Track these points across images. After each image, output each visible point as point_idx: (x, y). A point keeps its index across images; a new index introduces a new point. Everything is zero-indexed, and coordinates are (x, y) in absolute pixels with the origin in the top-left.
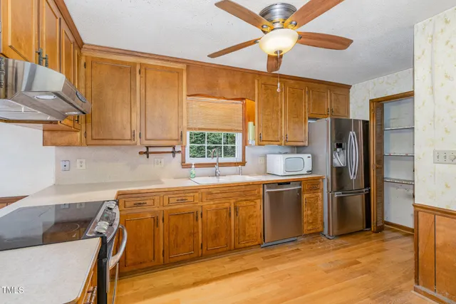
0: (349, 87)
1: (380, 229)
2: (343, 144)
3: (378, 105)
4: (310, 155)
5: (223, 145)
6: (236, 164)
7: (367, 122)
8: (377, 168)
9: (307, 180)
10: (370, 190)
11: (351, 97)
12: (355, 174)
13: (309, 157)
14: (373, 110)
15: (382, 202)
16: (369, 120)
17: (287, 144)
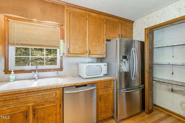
0: (132, 22)
1: (150, 112)
2: (127, 56)
3: (150, 31)
4: (106, 64)
5: (45, 57)
6: (55, 70)
7: (143, 42)
8: (149, 72)
9: (101, 82)
10: (144, 86)
11: (134, 28)
12: (135, 76)
13: (106, 65)
14: (147, 35)
15: (152, 94)
16: (144, 41)
17: (90, 56)
